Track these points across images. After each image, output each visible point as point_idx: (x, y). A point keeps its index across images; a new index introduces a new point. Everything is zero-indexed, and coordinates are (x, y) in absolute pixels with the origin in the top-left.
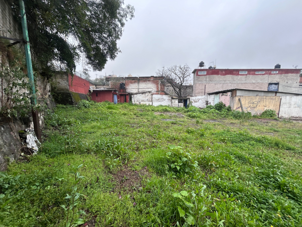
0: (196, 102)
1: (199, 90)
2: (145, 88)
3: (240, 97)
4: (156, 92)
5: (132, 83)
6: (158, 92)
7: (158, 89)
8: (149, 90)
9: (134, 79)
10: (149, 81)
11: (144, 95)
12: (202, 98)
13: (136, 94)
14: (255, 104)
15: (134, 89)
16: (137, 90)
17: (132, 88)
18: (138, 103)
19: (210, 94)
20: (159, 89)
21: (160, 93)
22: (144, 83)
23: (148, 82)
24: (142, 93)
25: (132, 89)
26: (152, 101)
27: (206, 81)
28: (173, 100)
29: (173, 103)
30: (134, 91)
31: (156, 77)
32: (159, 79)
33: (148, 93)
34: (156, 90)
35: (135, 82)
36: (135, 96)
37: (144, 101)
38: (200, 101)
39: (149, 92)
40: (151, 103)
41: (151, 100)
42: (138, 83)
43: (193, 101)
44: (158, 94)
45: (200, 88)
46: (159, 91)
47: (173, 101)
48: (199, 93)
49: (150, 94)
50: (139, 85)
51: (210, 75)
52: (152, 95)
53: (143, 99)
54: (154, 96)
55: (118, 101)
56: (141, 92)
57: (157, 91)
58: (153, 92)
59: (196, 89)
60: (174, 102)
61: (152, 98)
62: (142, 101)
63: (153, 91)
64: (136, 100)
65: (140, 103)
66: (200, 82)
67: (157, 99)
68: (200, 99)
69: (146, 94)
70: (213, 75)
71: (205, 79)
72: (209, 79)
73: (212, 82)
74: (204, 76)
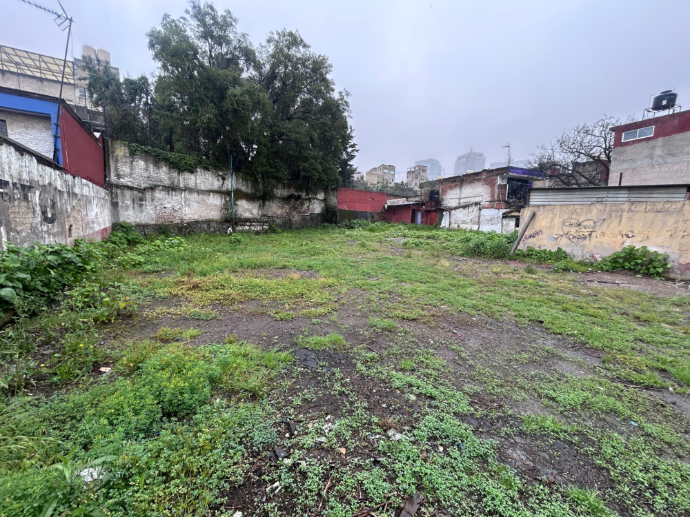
2: (471, 195)
4: (488, 203)
5: (451, 188)
6: (493, 204)
7: (493, 196)
8: (477, 200)
9: (455, 181)
10: (478, 180)
11: (466, 211)
13: (455, 208)
14: (585, 227)
15: (453, 200)
16: (457, 201)
17: (451, 198)
18: (456, 226)
20: (496, 197)
21: (495, 206)
22: (470, 186)
23: (476, 184)
24: (464, 207)
25: (450, 200)
26: (479, 223)
28: (504, 220)
29: (504, 228)
30: (453, 203)
31: (493, 170)
32: (497, 175)
33: (474, 206)
34: (489, 199)
35: (455, 186)
36: (453, 212)
37: (467, 223)
39: (476, 204)
40: (475, 228)
41: (477, 220)
42: (461, 187)
44: (493, 207)
46: (495, 201)
47: (504, 222)
49: (474, 209)
50: (461, 192)
52: (480, 209)
53: (464, 219)
54: (484, 212)
55: (422, 222)
56: (462, 204)
57: (490, 202)
58: (483, 203)
60: (507, 225)
61: (479, 217)
62: (464, 222)
63: (484, 200)
64: (453, 222)
65: (459, 227)
66: (625, 166)
67: (489, 218)
69: (471, 209)
70: (685, 133)
71: (646, 152)
72: (663, 152)
73: (675, 158)
74: (642, 143)
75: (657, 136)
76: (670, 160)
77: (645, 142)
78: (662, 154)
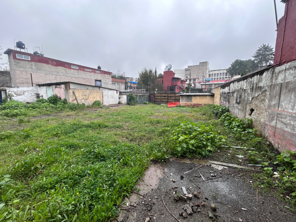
0: (20, 95)
1: (22, 79)
3: (73, 90)
12: (29, 89)
14: (87, 96)
19: (40, 85)
27: (32, 69)
38: (26, 93)
43: (14, 94)
45: (24, 77)
48: (23, 83)
51: (36, 62)
59: (17, 77)
66: (21, 69)
68: (25, 91)
70: (41, 63)
71: (29, 66)
72: (35, 67)
73: (40, 71)
74: (27, 62)
75: (31, 61)
76: (39, 71)
77: (28, 62)
78: (35, 68)
